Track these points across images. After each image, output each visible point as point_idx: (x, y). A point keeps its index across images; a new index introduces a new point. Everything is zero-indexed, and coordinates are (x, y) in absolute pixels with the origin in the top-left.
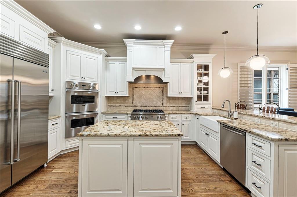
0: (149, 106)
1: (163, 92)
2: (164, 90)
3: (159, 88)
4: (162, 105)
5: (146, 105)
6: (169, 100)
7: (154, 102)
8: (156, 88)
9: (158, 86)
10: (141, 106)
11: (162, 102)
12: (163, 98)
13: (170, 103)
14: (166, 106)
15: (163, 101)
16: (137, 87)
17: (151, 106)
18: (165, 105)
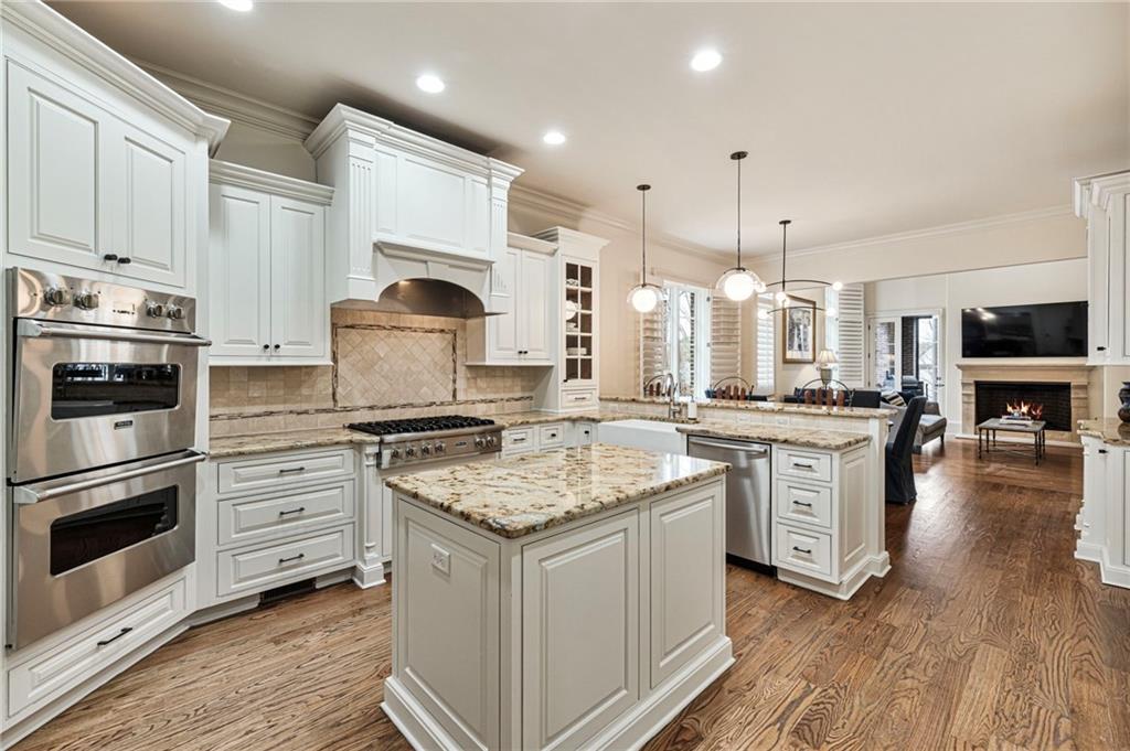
0: (404, 406)
1: (454, 349)
2: (459, 342)
3: (442, 331)
4: (451, 399)
5: (392, 403)
6: (475, 378)
7: (425, 388)
8: (431, 331)
9: (437, 326)
10: (371, 408)
11: (450, 387)
12: (455, 372)
13: (479, 390)
14: (466, 402)
15: (454, 381)
16: (352, 327)
17: (412, 405)
18: (461, 396)
